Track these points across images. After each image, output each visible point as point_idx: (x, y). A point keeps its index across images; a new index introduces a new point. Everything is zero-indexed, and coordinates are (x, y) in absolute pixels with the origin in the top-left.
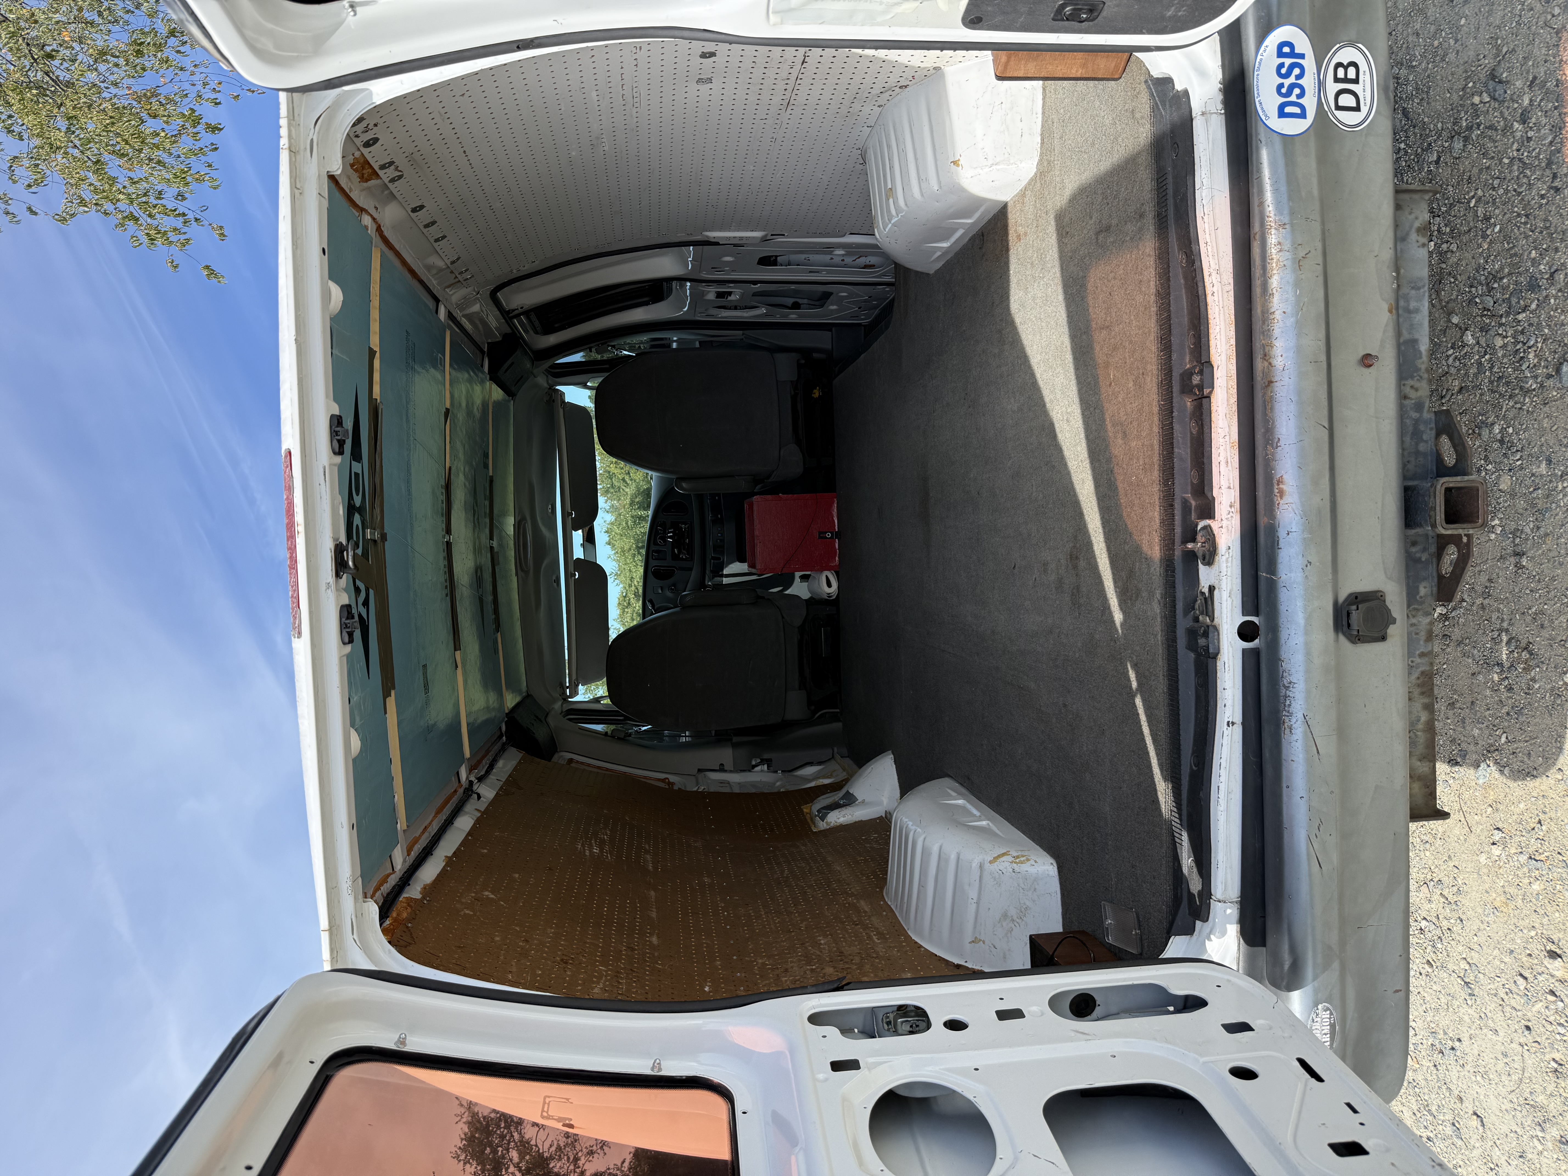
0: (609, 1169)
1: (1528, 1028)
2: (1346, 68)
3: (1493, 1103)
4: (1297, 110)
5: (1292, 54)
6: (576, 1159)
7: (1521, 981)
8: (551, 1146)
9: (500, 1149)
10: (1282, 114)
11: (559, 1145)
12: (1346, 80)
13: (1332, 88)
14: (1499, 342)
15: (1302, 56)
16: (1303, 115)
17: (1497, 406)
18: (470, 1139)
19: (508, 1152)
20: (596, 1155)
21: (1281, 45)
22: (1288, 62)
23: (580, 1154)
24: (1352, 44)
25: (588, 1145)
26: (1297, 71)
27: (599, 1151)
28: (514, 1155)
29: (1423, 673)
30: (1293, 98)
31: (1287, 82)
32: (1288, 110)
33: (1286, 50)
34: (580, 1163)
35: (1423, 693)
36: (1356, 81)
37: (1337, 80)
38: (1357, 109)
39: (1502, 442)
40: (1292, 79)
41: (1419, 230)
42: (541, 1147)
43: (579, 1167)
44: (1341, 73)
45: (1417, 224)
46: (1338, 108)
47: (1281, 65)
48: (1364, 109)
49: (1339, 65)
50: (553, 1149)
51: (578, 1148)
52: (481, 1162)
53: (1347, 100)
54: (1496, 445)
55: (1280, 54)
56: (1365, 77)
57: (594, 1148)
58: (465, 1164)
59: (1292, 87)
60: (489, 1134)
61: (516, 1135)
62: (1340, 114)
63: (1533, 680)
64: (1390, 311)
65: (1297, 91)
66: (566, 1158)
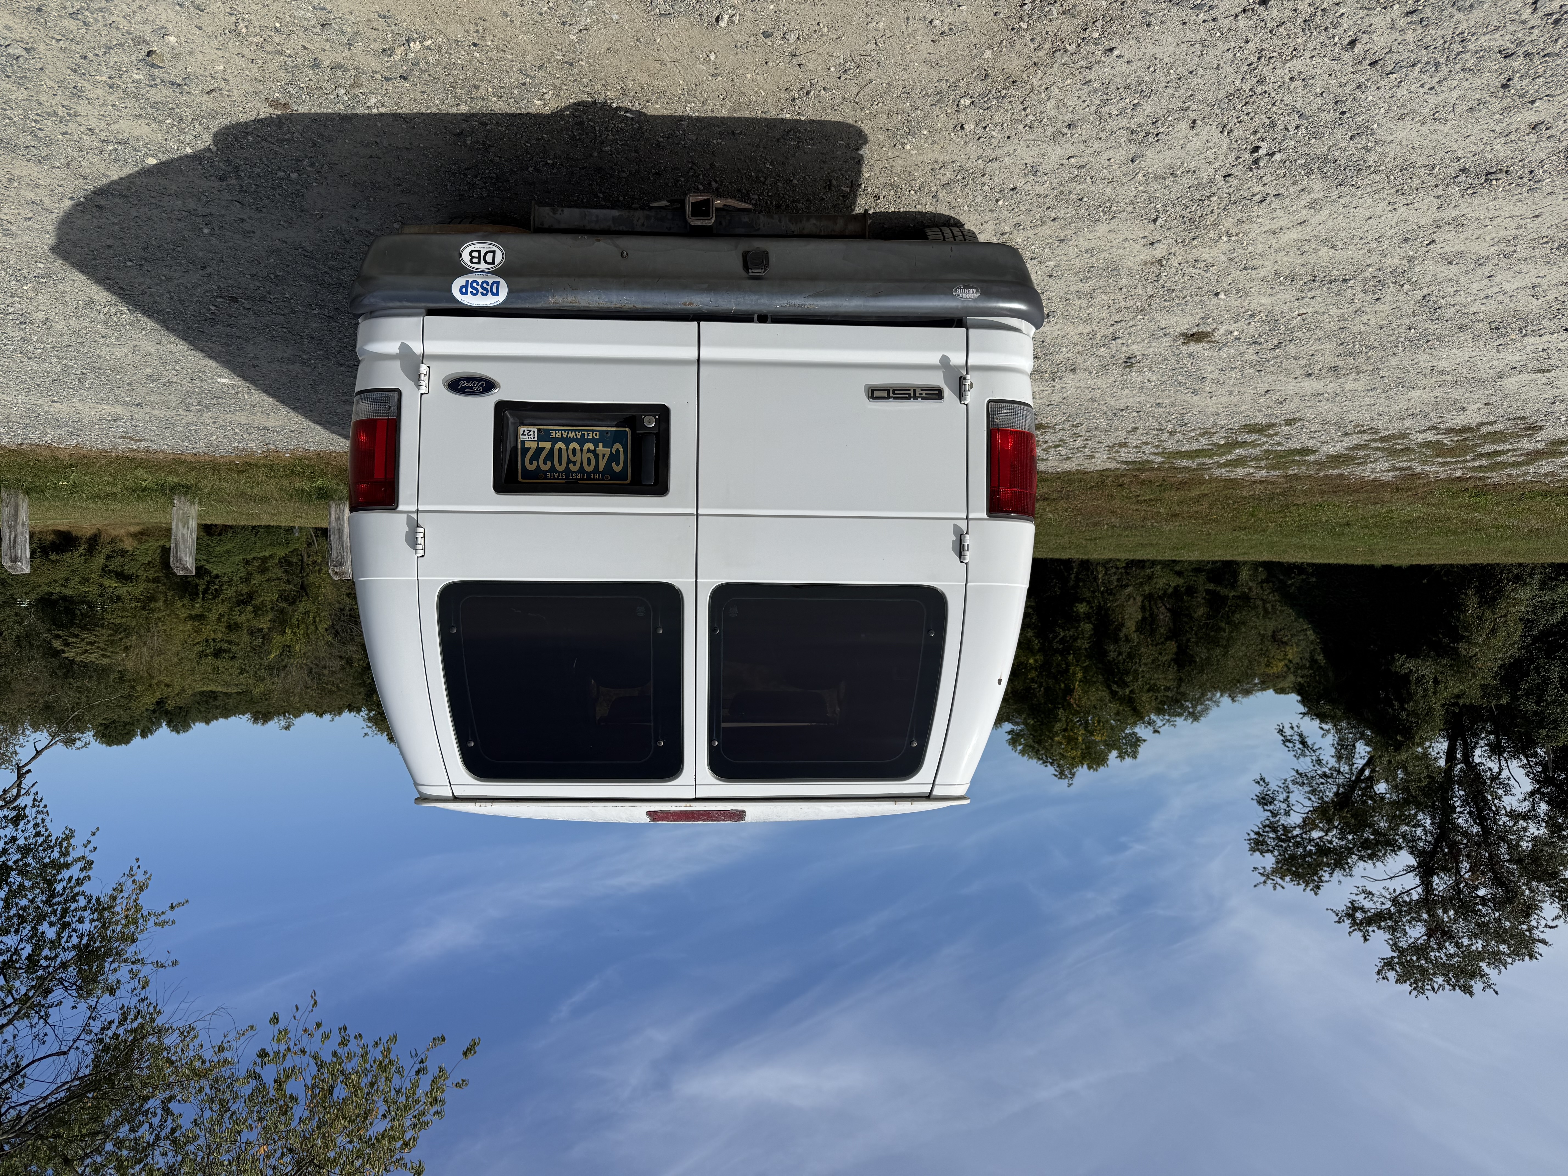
0: (1333, 745)
1: (1009, 137)
2: (473, 257)
3: (1059, 151)
4: (495, 286)
5: (466, 287)
6: (1325, 775)
7: (982, 140)
8: (1310, 799)
9: (1309, 848)
10: (497, 294)
11: (1309, 793)
12: (479, 258)
13: (483, 266)
14: (611, 137)
15: (467, 281)
16: (498, 283)
17: (648, 139)
18: (1298, 877)
19: (1313, 840)
20: (1321, 758)
21: (462, 293)
22: (470, 289)
23: (1319, 772)
24: (460, 254)
25: (1311, 765)
26: (475, 285)
27: (1317, 754)
28: (1316, 834)
29: (790, 221)
30: (489, 288)
31: (480, 290)
32: (495, 291)
33: (464, 290)
34: (1328, 772)
35: (801, 222)
36: (479, 252)
37: (479, 263)
38: (494, 252)
39: (668, 138)
40: (479, 287)
41: (554, 213)
42: (1308, 809)
43: (1332, 774)
44: (475, 260)
45: (551, 214)
46: (493, 263)
47: (472, 292)
48: (494, 248)
49: (471, 261)
50: (1313, 798)
51: (1313, 774)
52: (1320, 865)
53: (489, 258)
54: (670, 140)
55: (466, 293)
56: (477, 247)
57: (1314, 758)
58: (1322, 882)
59: (483, 288)
60: (1293, 857)
61: (1295, 833)
62: (497, 262)
63: (806, 130)
64: (599, 241)
65: (485, 285)
66: (1321, 786)
